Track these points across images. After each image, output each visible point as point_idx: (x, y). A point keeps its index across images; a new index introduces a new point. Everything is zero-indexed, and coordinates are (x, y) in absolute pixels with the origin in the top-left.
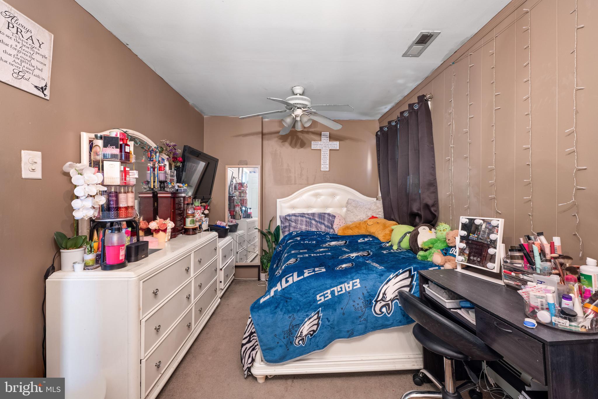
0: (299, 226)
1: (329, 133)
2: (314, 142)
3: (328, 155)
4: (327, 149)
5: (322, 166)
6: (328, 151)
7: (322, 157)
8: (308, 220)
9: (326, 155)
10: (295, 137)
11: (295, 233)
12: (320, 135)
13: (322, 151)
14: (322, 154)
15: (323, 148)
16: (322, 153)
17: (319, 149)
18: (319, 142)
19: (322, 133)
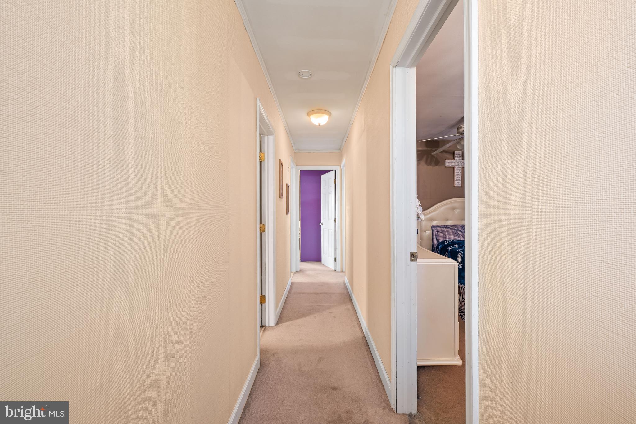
0: (448, 236)
1: (461, 152)
2: (447, 160)
3: (461, 172)
4: (460, 167)
5: (455, 182)
6: (461, 168)
7: (455, 173)
8: (454, 230)
9: (459, 172)
10: (430, 156)
11: (448, 242)
12: (453, 153)
13: (455, 168)
14: (455, 172)
15: (456, 166)
16: (455, 170)
17: (452, 166)
18: (453, 160)
19: (456, 152)
